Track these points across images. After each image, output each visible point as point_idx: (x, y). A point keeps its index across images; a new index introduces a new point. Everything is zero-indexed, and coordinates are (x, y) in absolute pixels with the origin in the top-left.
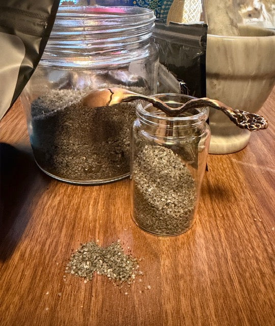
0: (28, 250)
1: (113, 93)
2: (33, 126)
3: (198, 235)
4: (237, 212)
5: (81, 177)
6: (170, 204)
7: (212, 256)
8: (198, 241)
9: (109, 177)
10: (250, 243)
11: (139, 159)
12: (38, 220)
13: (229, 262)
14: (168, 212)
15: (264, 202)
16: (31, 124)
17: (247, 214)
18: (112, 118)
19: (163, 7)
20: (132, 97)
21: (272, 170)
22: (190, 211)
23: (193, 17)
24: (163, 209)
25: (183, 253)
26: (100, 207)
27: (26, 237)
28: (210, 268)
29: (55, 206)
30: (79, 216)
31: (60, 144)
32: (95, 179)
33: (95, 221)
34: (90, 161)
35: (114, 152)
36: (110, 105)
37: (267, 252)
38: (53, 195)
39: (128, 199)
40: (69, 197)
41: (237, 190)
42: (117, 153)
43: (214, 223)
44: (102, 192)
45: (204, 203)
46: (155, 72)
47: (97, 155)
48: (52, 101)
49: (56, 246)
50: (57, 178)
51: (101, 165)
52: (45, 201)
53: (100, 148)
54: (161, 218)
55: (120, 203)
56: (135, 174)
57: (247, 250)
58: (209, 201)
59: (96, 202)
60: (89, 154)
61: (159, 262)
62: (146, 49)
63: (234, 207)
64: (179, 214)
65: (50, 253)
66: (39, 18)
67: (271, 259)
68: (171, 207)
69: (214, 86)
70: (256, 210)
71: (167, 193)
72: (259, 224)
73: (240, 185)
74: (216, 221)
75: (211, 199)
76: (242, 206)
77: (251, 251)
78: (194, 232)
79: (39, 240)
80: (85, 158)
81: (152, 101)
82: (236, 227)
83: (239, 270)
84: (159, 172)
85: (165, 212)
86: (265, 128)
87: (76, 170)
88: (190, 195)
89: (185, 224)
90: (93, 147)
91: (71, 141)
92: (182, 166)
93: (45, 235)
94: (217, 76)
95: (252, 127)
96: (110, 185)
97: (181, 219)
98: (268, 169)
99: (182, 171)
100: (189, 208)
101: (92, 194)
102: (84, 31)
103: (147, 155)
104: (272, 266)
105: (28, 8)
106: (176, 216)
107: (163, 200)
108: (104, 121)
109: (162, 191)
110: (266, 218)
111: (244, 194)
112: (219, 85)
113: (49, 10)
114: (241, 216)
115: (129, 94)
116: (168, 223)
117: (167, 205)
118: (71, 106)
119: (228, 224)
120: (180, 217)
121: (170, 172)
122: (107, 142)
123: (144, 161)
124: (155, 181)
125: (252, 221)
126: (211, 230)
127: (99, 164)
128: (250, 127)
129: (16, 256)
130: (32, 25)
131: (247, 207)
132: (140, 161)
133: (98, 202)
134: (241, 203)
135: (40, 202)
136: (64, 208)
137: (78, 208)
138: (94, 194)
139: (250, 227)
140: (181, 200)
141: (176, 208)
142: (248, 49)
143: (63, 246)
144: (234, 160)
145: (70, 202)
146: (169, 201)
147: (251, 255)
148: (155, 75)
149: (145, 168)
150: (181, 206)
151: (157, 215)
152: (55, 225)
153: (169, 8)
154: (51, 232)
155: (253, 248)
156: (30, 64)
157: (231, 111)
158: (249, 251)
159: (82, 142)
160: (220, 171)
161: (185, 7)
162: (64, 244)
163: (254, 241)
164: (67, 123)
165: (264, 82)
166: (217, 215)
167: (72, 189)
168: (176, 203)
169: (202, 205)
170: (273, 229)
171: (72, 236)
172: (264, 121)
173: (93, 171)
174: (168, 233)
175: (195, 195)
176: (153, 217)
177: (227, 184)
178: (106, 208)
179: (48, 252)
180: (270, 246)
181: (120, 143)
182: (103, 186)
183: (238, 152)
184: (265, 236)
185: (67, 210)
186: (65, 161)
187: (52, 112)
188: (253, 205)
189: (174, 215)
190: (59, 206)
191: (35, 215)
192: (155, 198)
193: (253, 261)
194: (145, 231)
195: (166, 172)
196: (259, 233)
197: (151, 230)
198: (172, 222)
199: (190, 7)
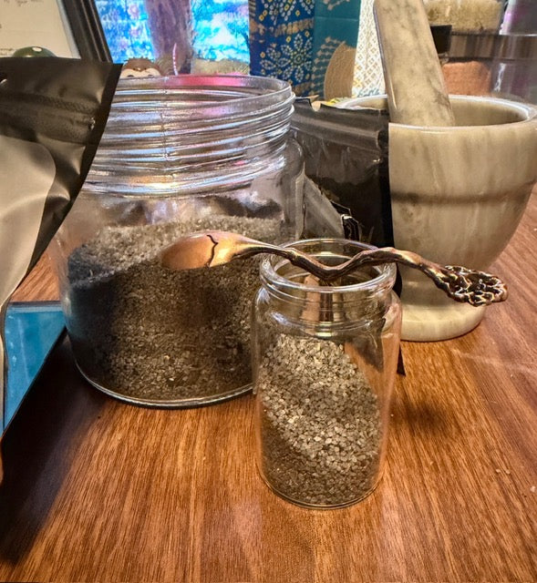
0: (61, 540)
1: (217, 244)
2: (71, 299)
3: (388, 506)
4: (463, 456)
5: (163, 394)
6: (331, 446)
7: (414, 547)
8: (386, 515)
9: (215, 392)
10: (488, 517)
11: (270, 361)
12: (80, 479)
13: (448, 558)
14: (328, 462)
15: (514, 435)
16: (67, 295)
17: (481, 460)
18: (218, 283)
19: (316, 61)
20: (251, 249)
21: (529, 371)
22: (370, 460)
23: (372, 77)
24: (317, 457)
25: (358, 541)
26: (198, 452)
27: (57, 513)
28: (411, 572)
29: (112, 452)
30: (158, 469)
31: (121, 333)
32: (188, 397)
33: (189, 479)
34: (178, 362)
35: (223, 344)
36: (211, 265)
37: (522, 537)
38: (109, 430)
39: (252, 434)
40: (139, 434)
41: (461, 413)
42: (228, 347)
43: (418, 481)
44: (201, 421)
45: (398, 439)
46: (296, 195)
47: (191, 351)
48: (107, 251)
49: (114, 531)
50: (116, 395)
51: (200, 371)
52: (93, 443)
53: (197, 338)
54: (314, 474)
55: (236, 444)
56: (263, 390)
57: (483, 534)
58: (408, 435)
59: (190, 443)
60: (176, 350)
61: (312, 560)
62: (278, 155)
63: (456, 446)
64: (349, 465)
65: (102, 546)
66: (81, 112)
67: (529, 550)
68: (334, 454)
69: (408, 217)
70: (498, 452)
71: (325, 426)
72: (507, 480)
73: (468, 401)
74: (421, 475)
75: (412, 432)
76: (471, 445)
77: (490, 534)
78: (378, 500)
79: (80, 520)
80: (168, 357)
81: (289, 256)
82: (460, 486)
83: (466, 574)
84: (309, 385)
85: (322, 463)
86: (501, 300)
87: (152, 381)
88: (369, 427)
89: (361, 485)
90: (183, 338)
91: (142, 328)
92: (351, 371)
93: (95, 511)
94: (414, 198)
95: (479, 299)
96: (216, 408)
97: (353, 474)
98: (522, 368)
99: (352, 381)
100: (368, 454)
101: (183, 425)
102: (163, 130)
103: (285, 353)
104: (532, 564)
105: (61, 93)
106: (344, 469)
107: (317, 439)
108: (202, 288)
109: (315, 422)
110: (520, 466)
111: (476, 420)
112: (418, 214)
113: (99, 95)
114: (470, 463)
115: (246, 243)
116: (328, 483)
117: (326, 448)
118: (142, 263)
119: (446, 483)
120: (352, 471)
121: (328, 384)
122: (211, 328)
123: (279, 364)
124: (300, 404)
125: (491, 473)
126: (411, 494)
127: (194, 369)
128: (473, 301)
129: (38, 553)
130: (69, 124)
131: (481, 447)
132: (271, 365)
133: (195, 442)
134: (471, 439)
135: (84, 444)
136: (130, 456)
137: (156, 455)
138: (188, 425)
139: (488, 485)
140: (352, 439)
141: (343, 453)
142: (467, 150)
143: (128, 532)
144: (456, 352)
145: (140, 443)
146: (329, 441)
147: (489, 544)
148: (297, 199)
149: (280, 377)
150: (352, 450)
151: (307, 468)
152: (111, 490)
153: (326, 64)
154: (105, 503)
155: (494, 529)
156: (64, 194)
157: (438, 270)
158: (487, 535)
159: (163, 329)
160: (430, 375)
161: (357, 59)
162: (129, 527)
163: (495, 512)
164: (134, 295)
165: (504, 205)
166: (423, 462)
167: (145, 416)
168: (343, 445)
169: (395, 444)
170: (533, 488)
171: (144, 510)
172: (500, 286)
173: (183, 382)
174: (330, 503)
175: (380, 425)
176: (299, 472)
177: (442, 400)
178: (210, 455)
179: (98, 543)
180: (527, 525)
181: (235, 328)
182: (204, 409)
183: (463, 337)
184: (518, 504)
185: (134, 459)
186: (132, 364)
187: (107, 274)
188: (492, 443)
189: (339, 468)
190: (120, 452)
191: (74, 469)
192: (302, 437)
193: (495, 556)
194: (284, 498)
195: (322, 383)
196: (507, 498)
197: (297, 498)
198: (337, 481)
199: (367, 58)
